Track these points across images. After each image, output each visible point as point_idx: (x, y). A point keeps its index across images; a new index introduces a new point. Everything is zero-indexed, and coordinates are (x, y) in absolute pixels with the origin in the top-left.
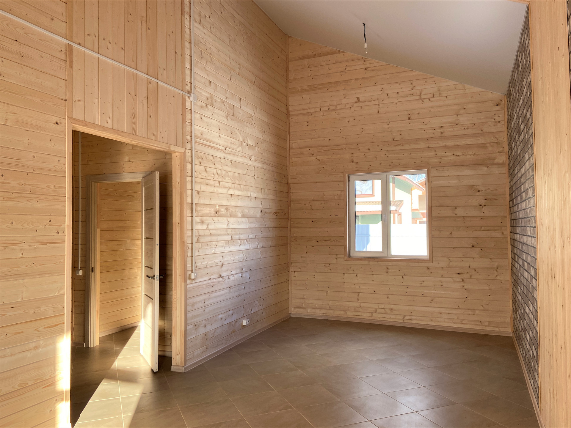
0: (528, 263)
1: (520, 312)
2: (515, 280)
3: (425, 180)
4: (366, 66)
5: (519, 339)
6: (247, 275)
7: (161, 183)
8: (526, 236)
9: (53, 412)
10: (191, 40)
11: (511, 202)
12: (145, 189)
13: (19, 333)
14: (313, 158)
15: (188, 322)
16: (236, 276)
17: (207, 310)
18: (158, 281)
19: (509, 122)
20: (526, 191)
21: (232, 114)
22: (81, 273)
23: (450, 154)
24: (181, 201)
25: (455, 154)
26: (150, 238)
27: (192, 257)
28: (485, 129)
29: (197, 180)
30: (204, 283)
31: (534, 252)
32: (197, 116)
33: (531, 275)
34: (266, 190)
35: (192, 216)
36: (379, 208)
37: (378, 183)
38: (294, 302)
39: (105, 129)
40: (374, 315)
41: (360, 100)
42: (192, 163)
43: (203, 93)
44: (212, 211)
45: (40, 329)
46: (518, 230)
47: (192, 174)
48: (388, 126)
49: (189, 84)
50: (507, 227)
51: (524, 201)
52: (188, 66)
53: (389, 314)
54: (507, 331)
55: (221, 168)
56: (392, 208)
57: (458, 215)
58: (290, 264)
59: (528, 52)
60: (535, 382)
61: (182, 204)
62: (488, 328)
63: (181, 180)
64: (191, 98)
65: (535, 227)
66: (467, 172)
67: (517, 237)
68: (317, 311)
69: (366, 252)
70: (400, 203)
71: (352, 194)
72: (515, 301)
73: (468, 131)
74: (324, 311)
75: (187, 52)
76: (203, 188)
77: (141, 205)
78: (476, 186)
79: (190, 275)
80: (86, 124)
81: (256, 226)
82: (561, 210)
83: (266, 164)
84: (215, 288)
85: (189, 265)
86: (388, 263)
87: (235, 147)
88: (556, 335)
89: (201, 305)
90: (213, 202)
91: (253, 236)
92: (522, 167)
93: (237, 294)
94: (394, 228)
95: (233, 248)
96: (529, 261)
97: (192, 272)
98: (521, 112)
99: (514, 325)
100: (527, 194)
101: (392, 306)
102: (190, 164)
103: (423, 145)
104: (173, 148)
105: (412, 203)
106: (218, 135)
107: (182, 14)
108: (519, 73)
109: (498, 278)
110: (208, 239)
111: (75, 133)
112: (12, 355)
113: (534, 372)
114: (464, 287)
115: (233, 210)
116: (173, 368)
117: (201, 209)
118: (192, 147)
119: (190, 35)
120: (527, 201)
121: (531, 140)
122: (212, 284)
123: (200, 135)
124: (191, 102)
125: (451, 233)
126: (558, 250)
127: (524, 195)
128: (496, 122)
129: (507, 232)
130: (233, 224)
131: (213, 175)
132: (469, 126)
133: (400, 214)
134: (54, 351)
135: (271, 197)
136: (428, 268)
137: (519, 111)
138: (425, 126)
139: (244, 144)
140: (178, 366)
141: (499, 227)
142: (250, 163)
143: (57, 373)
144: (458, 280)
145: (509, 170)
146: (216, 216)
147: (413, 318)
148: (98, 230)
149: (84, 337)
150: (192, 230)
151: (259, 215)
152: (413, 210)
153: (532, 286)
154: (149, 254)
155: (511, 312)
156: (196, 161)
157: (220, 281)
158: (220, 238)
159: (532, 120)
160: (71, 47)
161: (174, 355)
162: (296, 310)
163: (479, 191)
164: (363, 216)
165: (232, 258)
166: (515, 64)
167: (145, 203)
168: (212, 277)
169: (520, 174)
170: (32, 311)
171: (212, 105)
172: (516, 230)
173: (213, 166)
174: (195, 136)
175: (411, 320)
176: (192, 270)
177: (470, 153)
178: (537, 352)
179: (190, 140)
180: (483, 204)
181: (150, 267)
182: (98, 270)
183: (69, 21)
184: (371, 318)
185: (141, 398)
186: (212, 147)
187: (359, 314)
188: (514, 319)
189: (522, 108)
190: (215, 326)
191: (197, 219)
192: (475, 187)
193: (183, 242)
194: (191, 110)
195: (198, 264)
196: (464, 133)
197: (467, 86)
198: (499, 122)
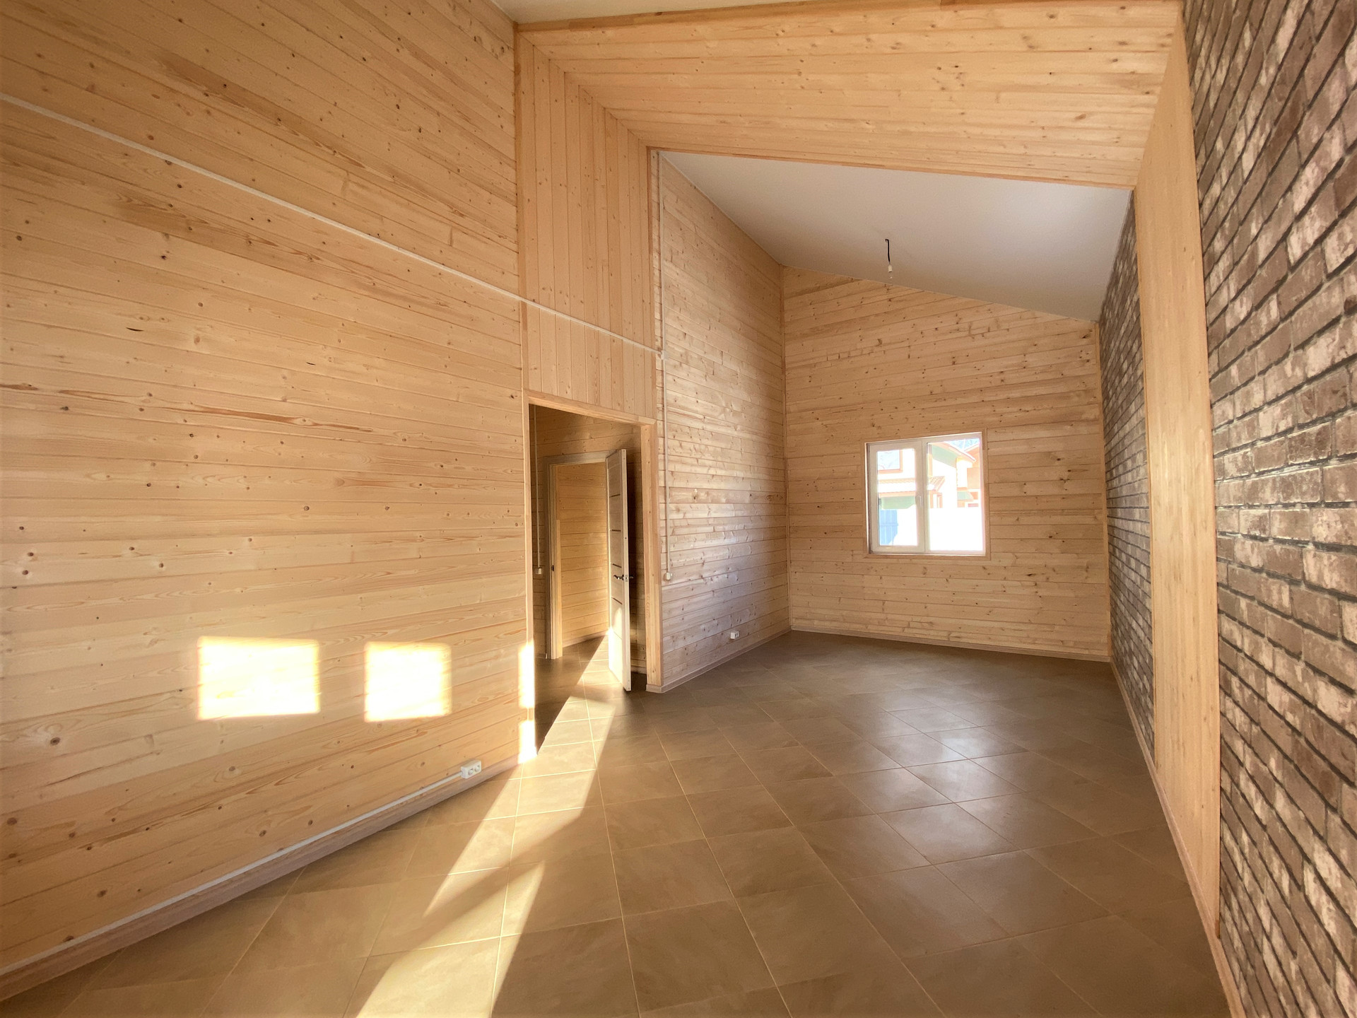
0: (1136, 559)
1: (1122, 627)
2: (1114, 583)
3: (978, 446)
4: (891, 296)
5: (1123, 667)
6: (734, 576)
7: (628, 463)
8: (1134, 520)
9: (516, 733)
10: (660, 284)
11: (1108, 474)
12: (610, 471)
13: (478, 640)
14: (818, 423)
15: (664, 633)
16: (720, 577)
17: (686, 618)
18: (628, 583)
19: (1104, 359)
20: (1133, 457)
21: (712, 373)
22: (540, 572)
23: (1016, 409)
24: (652, 484)
25: (1023, 409)
26: (617, 531)
27: (667, 553)
28: (1066, 373)
29: (672, 458)
30: (682, 585)
31: (1146, 543)
32: (670, 378)
33: (1141, 576)
34: (756, 468)
35: (666, 503)
36: (912, 487)
37: (909, 454)
38: (795, 612)
39: (564, 400)
40: (906, 630)
41: (883, 343)
42: (664, 437)
43: (676, 349)
44: (689, 495)
45: (501, 635)
46: (1120, 513)
47: (664, 450)
48: (923, 375)
49: (659, 339)
50: (1101, 509)
51: (1130, 471)
52: (657, 316)
53: (928, 630)
54: (1103, 653)
55: (699, 442)
56: (930, 487)
57: (1028, 493)
58: (789, 563)
59: (1133, 258)
60: (1148, 726)
61: (653, 487)
62: (1074, 651)
63: (651, 459)
64: (663, 356)
65: (1148, 508)
66: (1042, 433)
67: (1119, 523)
68: (827, 624)
69: (892, 547)
70: (940, 480)
71: (872, 470)
72: (1114, 612)
73: (1040, 377)
74: (835, 624)
75: (657, 299)
76: (678, 467)
77: (605, 491)
78: (1055, 452)
79: (665, 575)
80: (543, 396)
81: (745, 515)
82: (1191, 483)
83: (756, 434)
84: (696, 592)
85: (663, 563)
86: (925, 561)
87: (716, 414)
88: (1183, 661)
89: (680, 612)
90: (691, 485)
91: (741, 526)
92: (1125, 424)
93: (722, 600)
94: (933, 513)
95: (715, 543)
96: (1138, 556)
97: (667, 572)
98: (1122, 346)
99: (1113, 647)
100: (1134, 461)
101: (932, 619)
102: (662, 439)
103: (974, 398)
104: (641, 420)
105: (957, 480)
106: (694, 400)
107: (650, 252)
108: (1119, 290)
109: (1089, 581)
110: (685, 531)
111: (532, 408)
112: (471, 665)
113: (1145, 712)
114: (1038, 594)
115: (715, 494)
116: (649, 689)
117: (677, 493)
118: (663, 418)
119: (660, 277)
120: (1135, 471)
121: (1140, 383)
122: (691, 587)
123: (672, 401)
124: (662, 361)
125: (1018, 520)
126: (1187, 540)
127: (1129, 463)
128: (1083, 361)
129: (1103, 516)
130: (715, 512)
131: (690, 451)
132: (1041, 368)
133: (939, 495)
134: (516, 662)
135: (763, 476)
136: (984, 568)
137: (1120, 344)
138: (977, 373)
139: (728, 410)
140: (654, 685)
141: (1089, 509)
142: (736, 433)
143: (520, 687)
144: (1028, 583)
145: (1105, 428)
146: (694, 503)
147: (962, 635)
148: (558, 522)
149: (546, 646)
150: (666, 520)
151: (747, 499)
152: (958, 489)
153: (1143, 591)
154: (616, 549)
155: (1108, 630)
156: (669, 435)
157: (701, 584)
158: (700, 529)
159: (1141, 355)
160: (524, 305)
161: (648, 673)
162: (799, 621)
163: (1059, 460)
164: (886, 499)
165: (715, 555)
166: (1112, 279)
167: (610, 487)
168: (691, 578)
169: (1121, 434)
170: (491, 615)
171: (687, 363)
172: (1116, 513)
173: (690, 440)
174: (667, 403)
175: (959, 637)
176: (667, 569)
177: (1046, 406)
178: (1151, 685)
179: (661, 409)
180: (1065, 478)
181: (618, 566)
182: (558, 568)
183: (521, 275)
184: (902, 634)
185: (614, 722)
186: (688, 416)
187: (884, 628)
188: (1113, 639)
189: (1124, 339)
190: (697, 638)
191: (672, 506)
192: (1053, 453)
193: (655, 535)
194: (662, 371)
195: (674, 562)
196: (1035, 379)
197: (1038, 314)
198: (1088, 361)
